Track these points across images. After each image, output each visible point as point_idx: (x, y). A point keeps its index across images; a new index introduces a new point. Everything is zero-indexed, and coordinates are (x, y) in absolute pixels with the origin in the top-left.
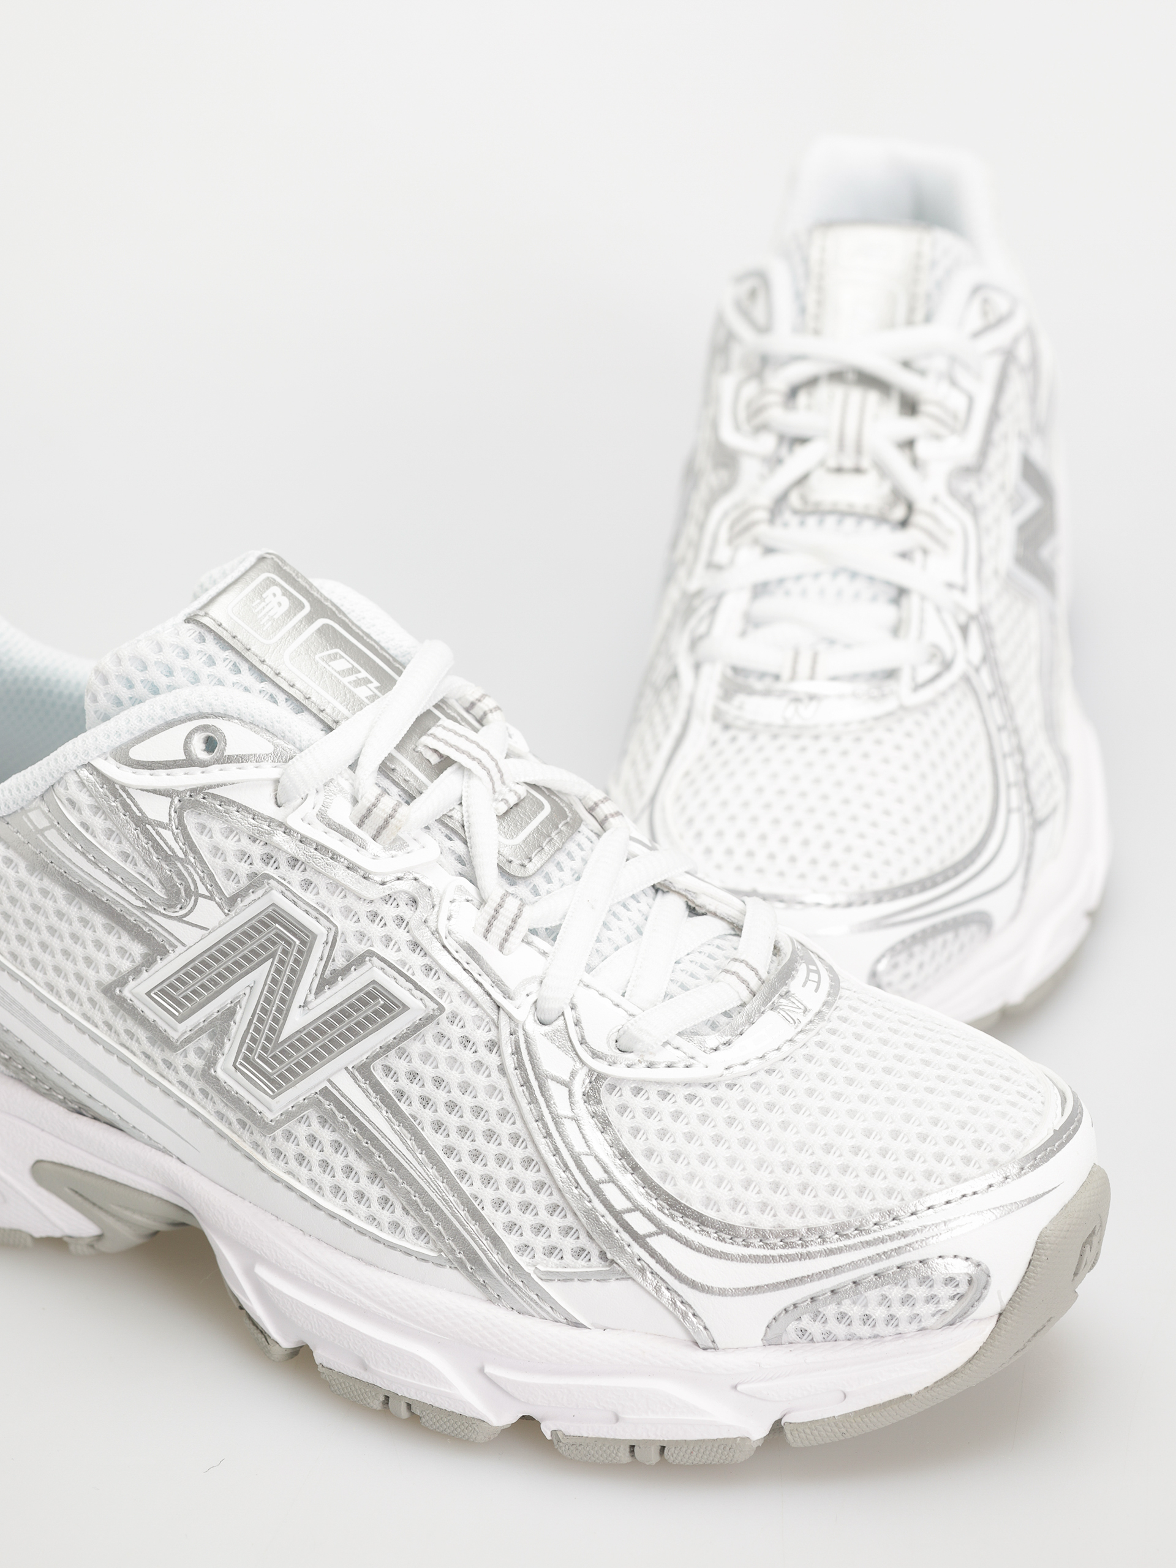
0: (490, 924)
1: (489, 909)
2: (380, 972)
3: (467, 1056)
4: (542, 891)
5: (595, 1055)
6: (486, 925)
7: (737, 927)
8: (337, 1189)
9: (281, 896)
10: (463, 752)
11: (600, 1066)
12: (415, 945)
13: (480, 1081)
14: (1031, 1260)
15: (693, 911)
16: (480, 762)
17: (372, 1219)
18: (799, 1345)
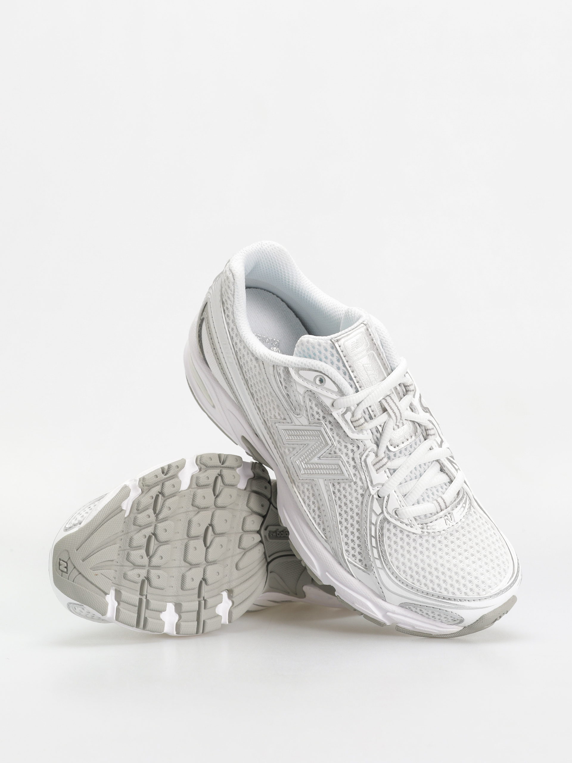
0: (376, 463)
1: (377, 460)
2: (341, 462)
3: (355, 495)
4: (397, 456)
5: (388, 513)
6: (375, 463)
7: (452, 480)
8: (309, 505)
9: (323, 429)
10: (392, 409)
11: (388, 517)
12: (353, 459)
13: (355, 502)
14: (477, 620)
15: (442, 470)
16: (395, 414)
17: (314, 518)
18: (408, 610)
